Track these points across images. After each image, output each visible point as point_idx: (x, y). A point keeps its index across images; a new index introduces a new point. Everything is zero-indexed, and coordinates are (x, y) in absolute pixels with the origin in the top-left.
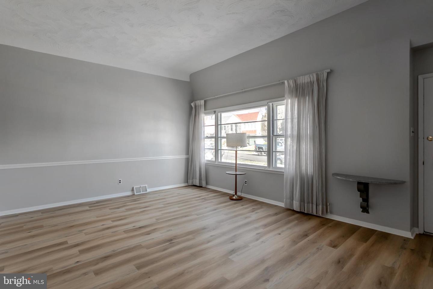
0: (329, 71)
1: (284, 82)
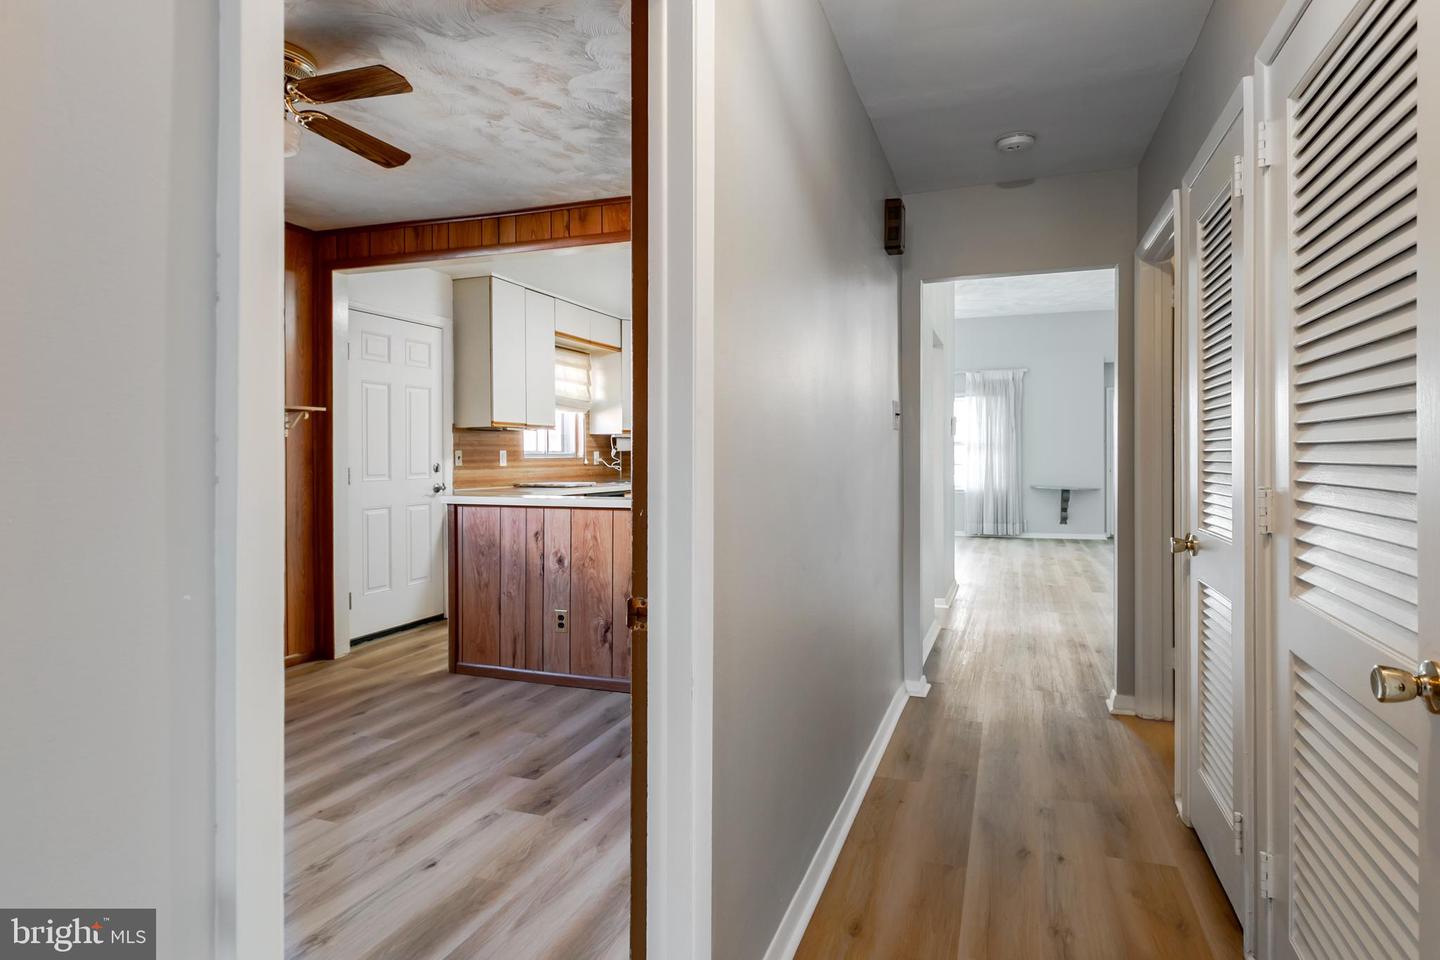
0: (1026, 370)
1: (965, 374)
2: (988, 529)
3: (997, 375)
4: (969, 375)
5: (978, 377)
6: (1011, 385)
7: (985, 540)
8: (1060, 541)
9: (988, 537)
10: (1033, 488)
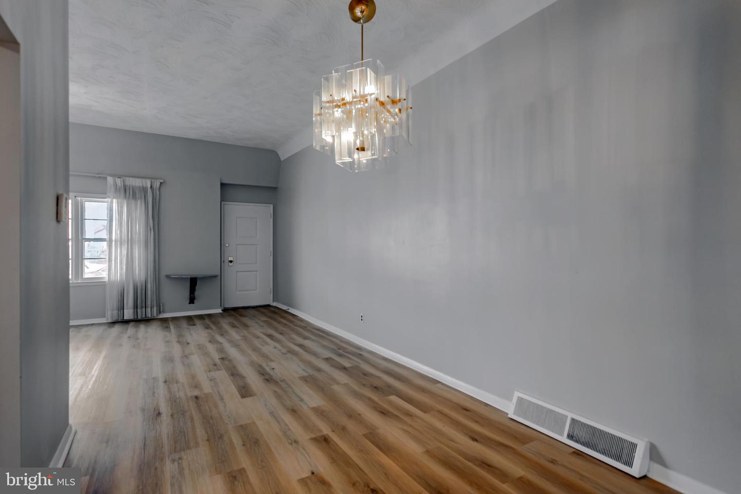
0: (162, 181)
2: (128, 314)
3: (137, 182)
4: (110, 180)
5: (119, 181)
6: (149, 190)
7: (125, 326)
8: (190, 319)
9: (127, 322)
10: (168, 277)
